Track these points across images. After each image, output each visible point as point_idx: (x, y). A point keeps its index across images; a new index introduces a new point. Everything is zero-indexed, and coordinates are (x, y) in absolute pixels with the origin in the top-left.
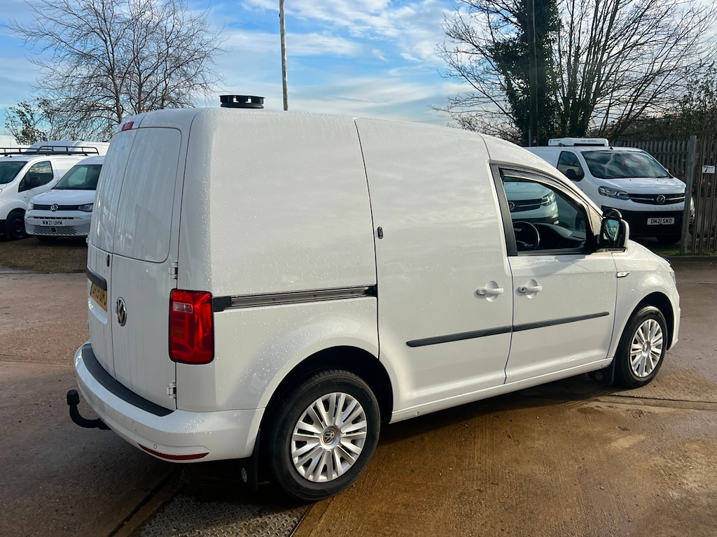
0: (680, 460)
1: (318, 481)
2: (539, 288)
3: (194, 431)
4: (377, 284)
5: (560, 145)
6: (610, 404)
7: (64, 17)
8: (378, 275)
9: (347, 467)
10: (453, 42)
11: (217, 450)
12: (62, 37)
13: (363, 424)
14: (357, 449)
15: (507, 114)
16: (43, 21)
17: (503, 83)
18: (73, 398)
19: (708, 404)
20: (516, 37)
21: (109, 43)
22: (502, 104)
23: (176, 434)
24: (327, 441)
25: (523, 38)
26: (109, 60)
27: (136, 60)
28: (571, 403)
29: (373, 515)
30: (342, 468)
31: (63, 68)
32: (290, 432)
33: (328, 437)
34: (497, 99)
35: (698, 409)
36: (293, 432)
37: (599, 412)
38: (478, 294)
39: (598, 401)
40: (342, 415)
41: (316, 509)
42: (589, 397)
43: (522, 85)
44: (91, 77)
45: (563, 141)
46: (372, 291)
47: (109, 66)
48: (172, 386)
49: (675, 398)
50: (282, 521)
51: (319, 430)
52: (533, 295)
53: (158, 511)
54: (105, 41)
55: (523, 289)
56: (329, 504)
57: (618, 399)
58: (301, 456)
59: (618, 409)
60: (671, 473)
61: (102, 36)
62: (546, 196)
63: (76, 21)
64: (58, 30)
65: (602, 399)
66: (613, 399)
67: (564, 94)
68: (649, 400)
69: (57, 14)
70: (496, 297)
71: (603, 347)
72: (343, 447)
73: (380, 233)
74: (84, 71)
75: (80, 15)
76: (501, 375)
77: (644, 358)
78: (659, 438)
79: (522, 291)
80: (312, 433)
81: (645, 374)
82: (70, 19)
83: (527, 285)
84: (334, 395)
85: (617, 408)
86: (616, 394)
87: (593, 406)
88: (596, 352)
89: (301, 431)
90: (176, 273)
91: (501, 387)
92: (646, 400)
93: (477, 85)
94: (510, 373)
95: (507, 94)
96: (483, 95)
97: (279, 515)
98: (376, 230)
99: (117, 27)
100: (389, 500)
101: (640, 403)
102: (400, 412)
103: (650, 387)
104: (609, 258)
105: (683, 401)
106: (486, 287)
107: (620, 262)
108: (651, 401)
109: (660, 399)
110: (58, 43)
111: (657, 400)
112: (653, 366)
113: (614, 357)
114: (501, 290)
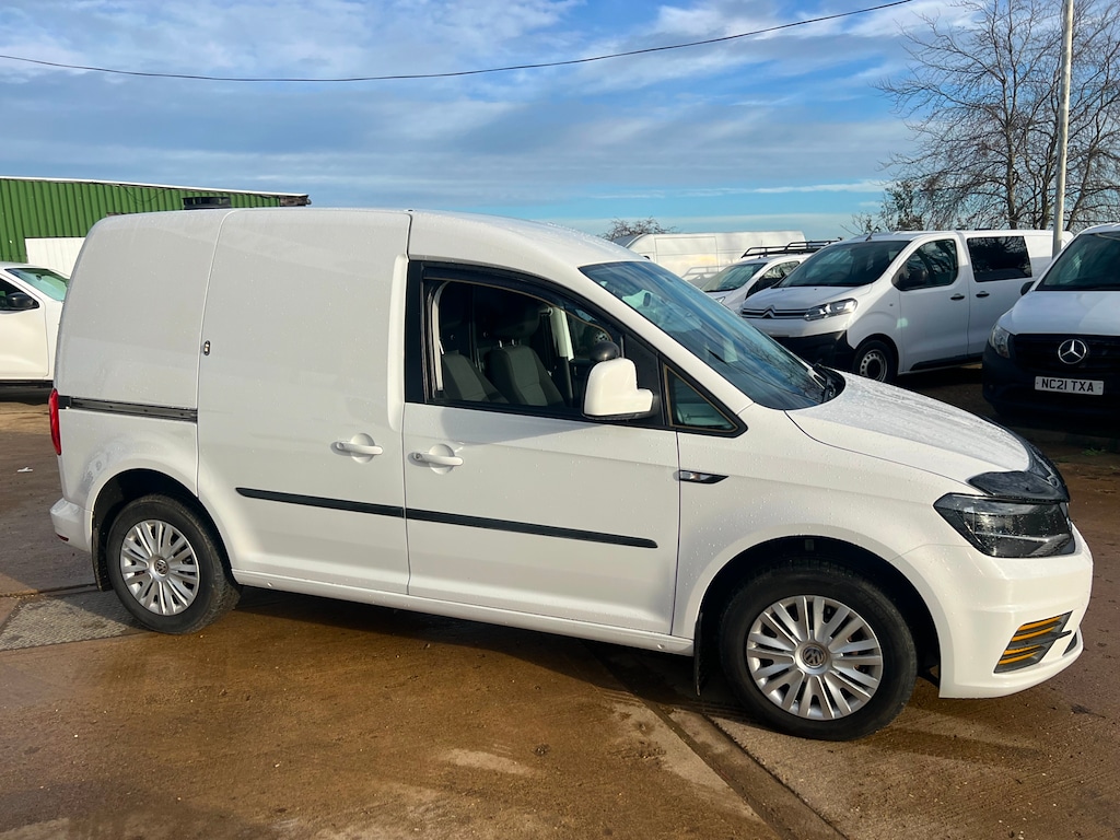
1: (149, 608)
2: (457, 461)
4: (197, 410)
7: (949, 59)
24: (159, 570)
30: (174, 609)
32: (119, 544)
33: (160, 567)
36: (122, 547)
38: (336, 447)
52: (445, 469)
54: (1004, 82)
55: (418, 455)
63: (963, 62)
64: (938, 78)
66: (693, 724)
69: (934, 58)
70: (368, 458)
71: (656, 607)
72: (173, 584)
73: (206, 349)
76: (401, 579)
81: (812, 713)
83: (431, 451)
85: (644, 732)
89: (131, 550)
91: (401, 598)
94: (418, 582)
101: (716, 752)
102: (242, 573)
103: (817, 749)
104: (663, 438)
105: (793, 792)
106: (354, 441)
107: (702, 451)
108: (739, 760)
109: (762, 766)
110: (937, 97)
111: (755, 765)
112: (848, 708)
113: (695, 640)
114: (376, 450)
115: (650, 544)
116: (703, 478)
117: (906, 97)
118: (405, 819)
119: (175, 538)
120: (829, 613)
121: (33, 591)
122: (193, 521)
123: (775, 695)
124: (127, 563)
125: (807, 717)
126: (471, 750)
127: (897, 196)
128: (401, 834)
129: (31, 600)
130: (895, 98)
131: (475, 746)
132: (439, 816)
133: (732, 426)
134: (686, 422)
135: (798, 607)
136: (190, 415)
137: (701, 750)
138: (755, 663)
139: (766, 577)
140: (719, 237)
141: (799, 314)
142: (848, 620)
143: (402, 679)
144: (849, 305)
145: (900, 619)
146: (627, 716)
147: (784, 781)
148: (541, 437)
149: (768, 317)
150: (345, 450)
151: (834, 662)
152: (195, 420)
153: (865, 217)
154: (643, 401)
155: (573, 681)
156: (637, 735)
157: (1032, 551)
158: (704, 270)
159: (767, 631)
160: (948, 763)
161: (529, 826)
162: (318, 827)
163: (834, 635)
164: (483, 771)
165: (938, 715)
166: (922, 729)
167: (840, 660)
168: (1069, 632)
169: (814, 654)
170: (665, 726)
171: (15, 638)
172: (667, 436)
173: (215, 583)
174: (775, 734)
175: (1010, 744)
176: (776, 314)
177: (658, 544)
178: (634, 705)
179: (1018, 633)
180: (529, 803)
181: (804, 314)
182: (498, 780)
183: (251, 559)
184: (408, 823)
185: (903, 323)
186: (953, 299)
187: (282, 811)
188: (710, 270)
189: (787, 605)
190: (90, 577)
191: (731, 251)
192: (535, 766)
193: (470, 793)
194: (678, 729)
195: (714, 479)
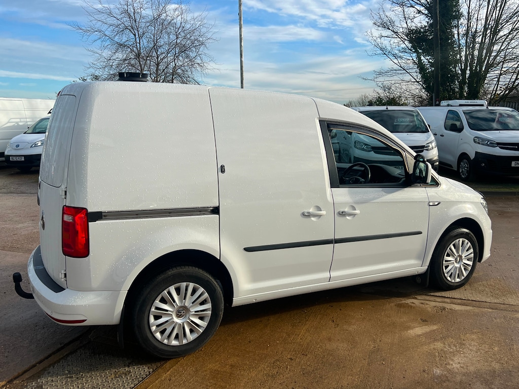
0: (456, 346)
1: (172, 345)
2: (357, 212)
3: (75, 304)
4: (219, 206)
5: (448, 105)
6: (423, 301)
7: (108, 19)
8: (220, 199)
9: (195, 336)
10: (378, 30)
11: (94, 318)
12: (107, 33)
13: (208, 306)
14: (203, 324)
15: (418, 82)
16: (94, 22)
17: (415, 59)
18: (17, 278)
19: (502, 306)
20: (426, 24)
21: (137, 36)
22: (414, 75)
23: (62, 305)
24: (179, 316)
25: (431, 26)
26: (137, 48)
27: (155, 47)
28: (393, 299)
29: (206, 371)
30: (191, 337)
31: (106, 53)
32: (148, 308)
33: (180, 314)
34: (410, 71)
35: (492, 309)
36: (150, 309)
37: (411, 306)
38: (303, 214)
39: (416, 298)
40: (190, 299)
41: (168, 364)
42: (409, 296)
43: (431, 60)
44: (125, 60)
45: (451, 102)
46: (216, 211)
47: (137, 52)
48: (63, 272)
49: (478, 299)
50: (141, 371)
51: (172, 308)
52: (352, 217)
53: (62, 358)
54: (135, 35)
55: (342, 212)
56: (179, 361)
57: (432, 298)
58: (158, 326)
59: (428, 306)
60: (444, 356)
61: (133, 32)
62: (429, 143)
63: (116, 22)
64: (104, 28)
65: (419, 297)
66: (428, 298)
67: (461, 66)
68: (456, 300)
69: (103, 17)
70: (320, 218)
71: (418, 258)
72: (192, 321)
73: (222, 169)
74: (120, 55)
75: (119, 17)
76: (327, 275)
77: (456, 268)
78: (447, 329)
79: (342, 214)
80: (167, 311)
81: (458, 280)
82: (111, 20)
83: (346, 210)
84: (185, 284)
85: (427, 304)
86: (432, 294)
87: (409, 302)
88: (413, 262)
89: (157, 308)
90: (66, 195)
91: (326, 284)
92: (454, 300)
93: (396, 61)
94: (334, 274)
95: (418, 68)
96: (400, 68)
97: (141, 366)
98: (219, 166)
99: (143, 26)
100: (223, 361)
102: (238, 299)
103: (461, 291)
106: (312, 210)
110: (104, 37)
113: (428, 266)
114: (323, 213)
115: (420, 233)
126: (412, 329)
133: (436, 184)
138: (444, 268)
152: (218, 213)
174: (448, 291)
178: (405, 300)
189: (453, 244)
192: (434, 324)
194: (428, 300)
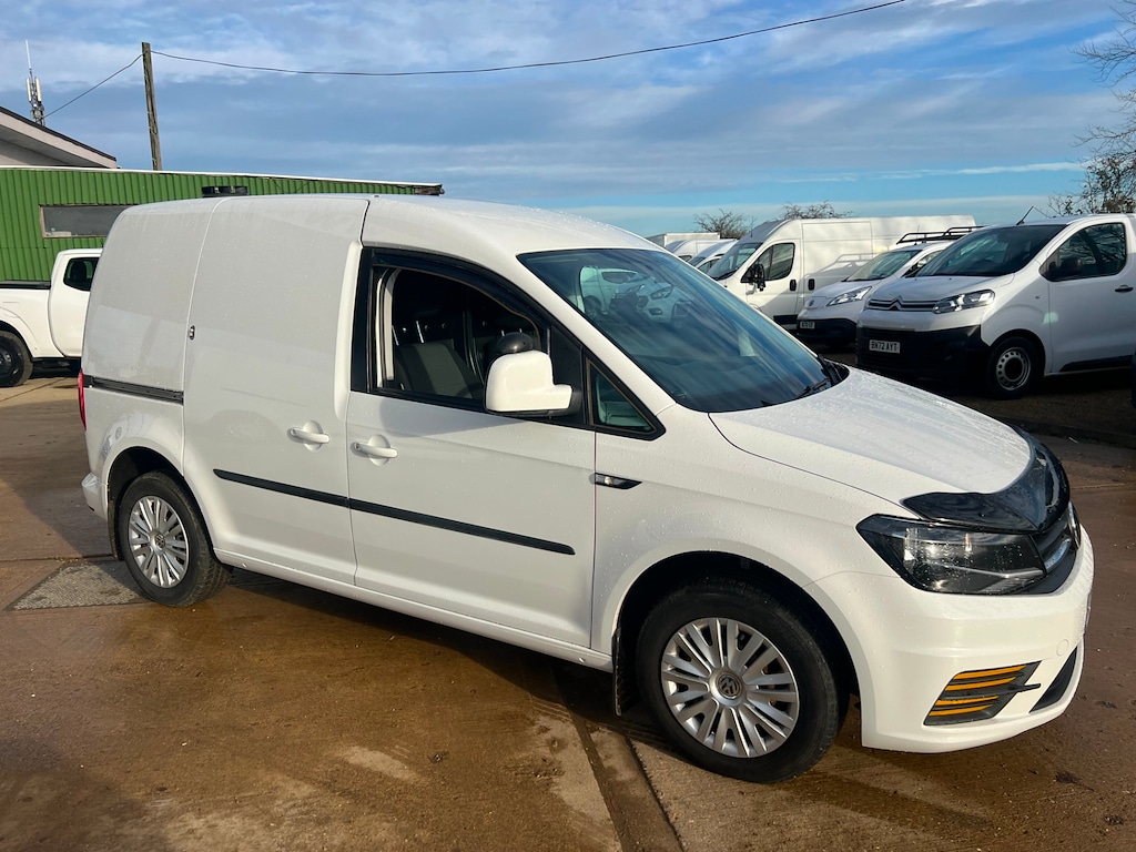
2: (392, 452)
6: (573, 741)
39: (588, 731)
52: (383, 461)
55: (362, 447)
66: (610, 745)
70: (320, 447)
71: (577, 620)
73: (191, 333)
79: (359, 450)
83: (370, 444)
85: (555, 749)
86: (641, 745)
87: (544, 724)
88: (561, 624)
92: (639, 784)
94: (364, 573)
101: (619, 779)
102: (221, 552)
103: (728, 788)
104: (582, 437)
105: (675, 833)
106: (306, 429)
107: (619, 453)
108: (639, 791)
109: (658, 800)
111: (652, 798)
112: (765, 747)
113: (613, 656)
114: (324, 438)
115: (567, 550)
116: (617, 482)
117: (1113, 63)
118: (266, 812)
119: (169, 514)
120: (743, 640)
121: (80, 556)
122: (183, 499)
123: (691, 723)
124: (135, 536)
125: (722, 751)
126: (370, 750)
127: (1102, 174)
128: (255, 827)
129: (74, 564)
130: (1100, 64)
131: (376, 745)
132: (302, 813)
133: (649, 428)
134: (608, 422)
135: (712, 630)
136: (177, 397)
137: (602, 774)
138: (672, 687)
139: (680, 594)
140: (875, 222)
141: (927, 306)
142: (763, 649)
143: (347, 670)
144: (984, 297)
145: (818, 653)
146: (546, 730)
147: (672, 820)
148: (467, 432)
149: (895, 309)
150: (298, 438)
151: (749, 695)
152: (181, 402)
153: (1065, 199)
154: (561, 397)
155: (512, 687)
156: (545, 752)
157: (983, 588)
158: (857, 258)
159: (683, 655)
160: (867, 821)
161: (382, 834)
162: (184, 810)
163: (749, 664)
164: (370, 772)
165: (889, 765)
166: (860, 780)
167: (755, 693)
168: (1038, 686)
169: (730, 684)
170: (580, 745)
171: (40, 598)
172: (585, 436)
173: (201, 559)
174: (691, 767)
175: (956, 809)
176: (903, 306)
177: (575, 551)
178: (560, 719)
179: (953, 682)
180: (395, 811)
181: (933, 306)
182: (379, 783)
183: (229, 540)
184: (266, 817)
185: (1051, 317)
186: (1117, 291)
187: (162, 789)
188: (863, 257)
189: (701, 627)
190: (108, 548)
191: (887, 238)
192: (423, 774)
193: (344, 793)
194: (592, 751)
195: (628, 484)
